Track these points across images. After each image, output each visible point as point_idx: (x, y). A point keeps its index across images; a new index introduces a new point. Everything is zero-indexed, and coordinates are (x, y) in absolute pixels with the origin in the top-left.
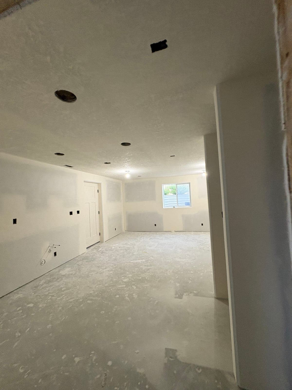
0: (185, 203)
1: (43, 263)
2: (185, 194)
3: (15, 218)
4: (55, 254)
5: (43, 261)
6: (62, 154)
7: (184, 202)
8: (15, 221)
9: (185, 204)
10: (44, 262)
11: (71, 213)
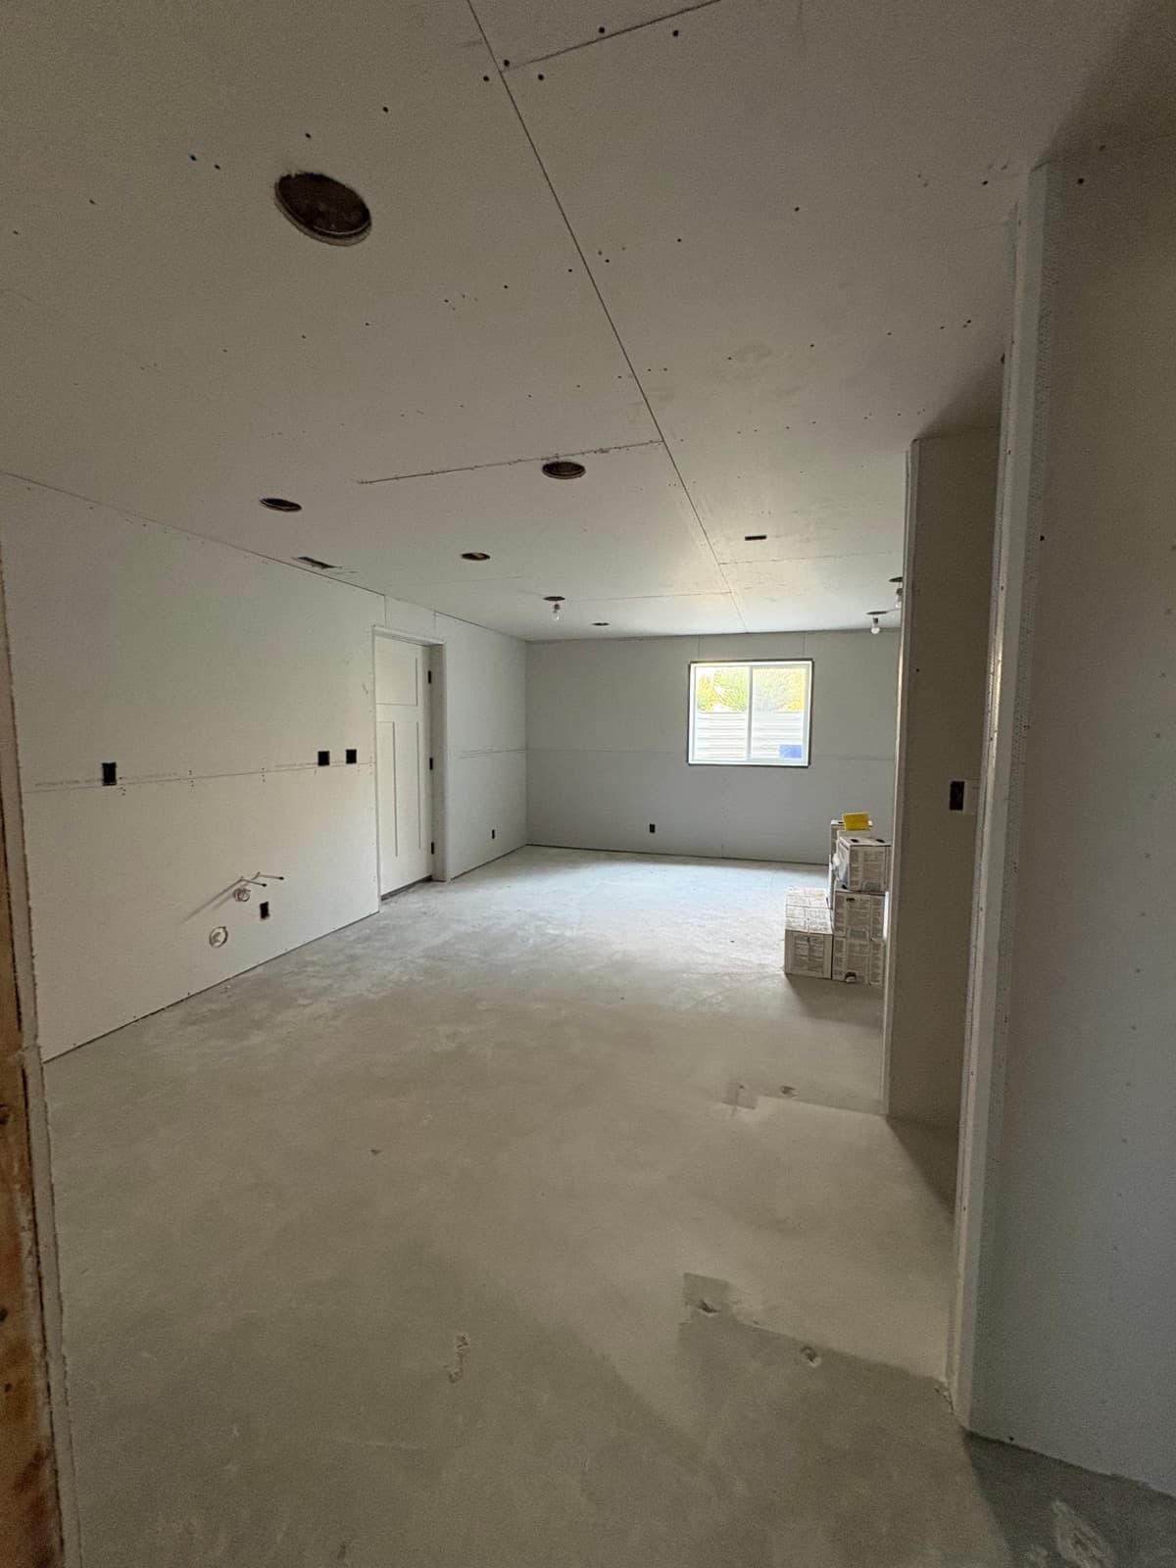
0: (782, 746)
1: (221, 938)
2: (780, 710)
3: (109, 761)
4: (264, 910)
5: (217, 931)
6: (295, 507)
7: (778, 744)
8: (109, 774)
9: (778, 753)
10: (224, 936)
11: (324, 759)
